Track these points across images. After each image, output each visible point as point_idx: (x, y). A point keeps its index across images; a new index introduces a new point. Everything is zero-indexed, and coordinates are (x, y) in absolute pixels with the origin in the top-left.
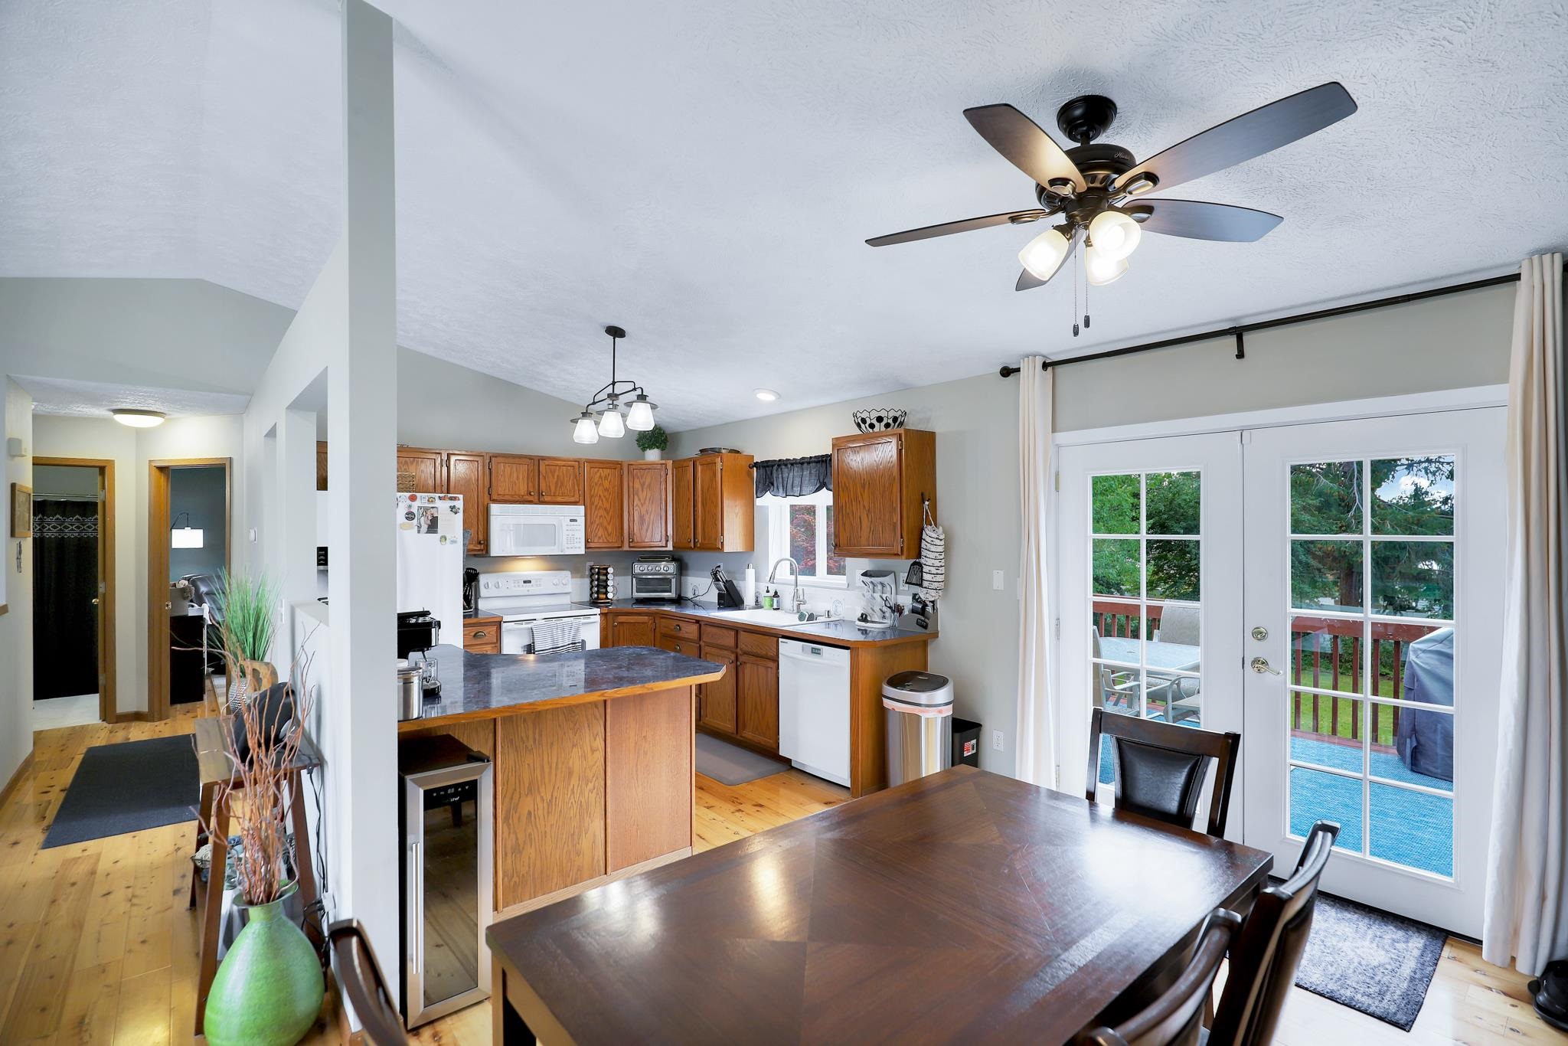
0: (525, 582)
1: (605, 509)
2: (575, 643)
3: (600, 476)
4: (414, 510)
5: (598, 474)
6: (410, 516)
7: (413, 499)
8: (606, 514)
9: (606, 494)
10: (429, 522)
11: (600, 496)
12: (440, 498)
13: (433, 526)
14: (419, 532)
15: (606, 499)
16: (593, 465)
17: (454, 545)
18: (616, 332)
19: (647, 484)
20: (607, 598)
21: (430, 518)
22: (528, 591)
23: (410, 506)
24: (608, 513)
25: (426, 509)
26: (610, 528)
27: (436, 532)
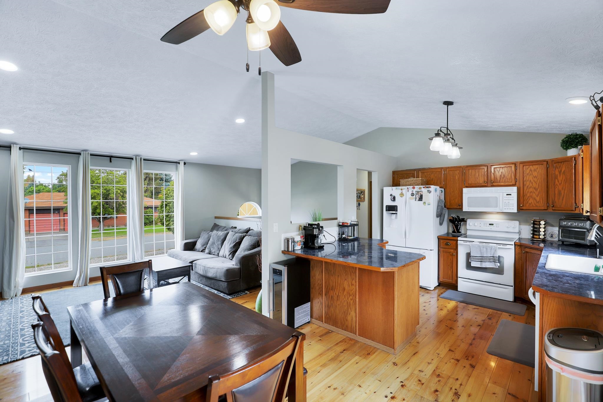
0: (490, 224)
1: (535, 188)
2: (494, 257)
3: (531, 170)
4: (414, 192)
5: (529, 169)
6: (413, 195)
7: (414, 188)
8: (535, 191)
9: (535, 179)
10: (419, 197)
11: (530, 181)
12: (423, 187)
13: (421, 199)
14: (415, 200)
15: (535, 182)
16: (524, 164)
17: (429, 205)
18: (448, 103)
19: (563, 171)
20: (539, 238)
21: (420, 195)
22: (491, 229)
23: (413, 191)
24: (536, 190)
25: (418, 192)
26: (538, 199)
27: (422, 200)
